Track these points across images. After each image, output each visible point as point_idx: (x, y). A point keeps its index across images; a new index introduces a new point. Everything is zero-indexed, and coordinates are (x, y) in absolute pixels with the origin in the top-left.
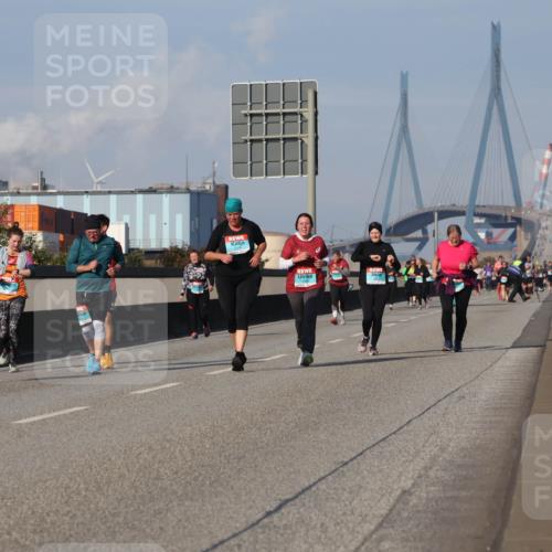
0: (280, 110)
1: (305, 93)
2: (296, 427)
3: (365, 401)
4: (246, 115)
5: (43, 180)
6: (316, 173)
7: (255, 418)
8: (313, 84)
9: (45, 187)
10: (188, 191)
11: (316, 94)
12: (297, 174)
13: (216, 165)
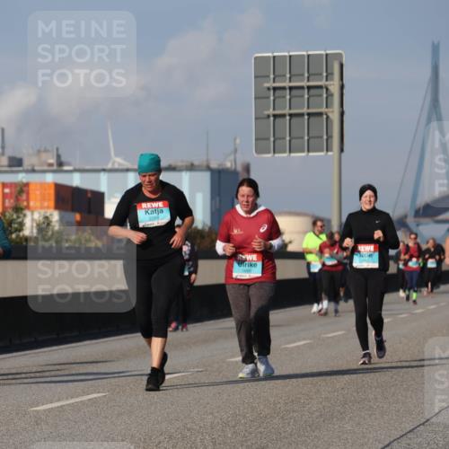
0: (305, 83)
1: (330, 65)
2: (321, 415)
3: (393, 389)
4: (269, 89)
5: (59, 156)
6: (342, 150)
7: (279, 406)
8: (340, 55)
9: (60, 164)
10: (208, 168)
11: (342, 66)
12: (322, 151)
13: (238, 141)
